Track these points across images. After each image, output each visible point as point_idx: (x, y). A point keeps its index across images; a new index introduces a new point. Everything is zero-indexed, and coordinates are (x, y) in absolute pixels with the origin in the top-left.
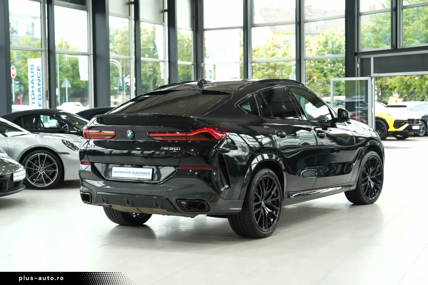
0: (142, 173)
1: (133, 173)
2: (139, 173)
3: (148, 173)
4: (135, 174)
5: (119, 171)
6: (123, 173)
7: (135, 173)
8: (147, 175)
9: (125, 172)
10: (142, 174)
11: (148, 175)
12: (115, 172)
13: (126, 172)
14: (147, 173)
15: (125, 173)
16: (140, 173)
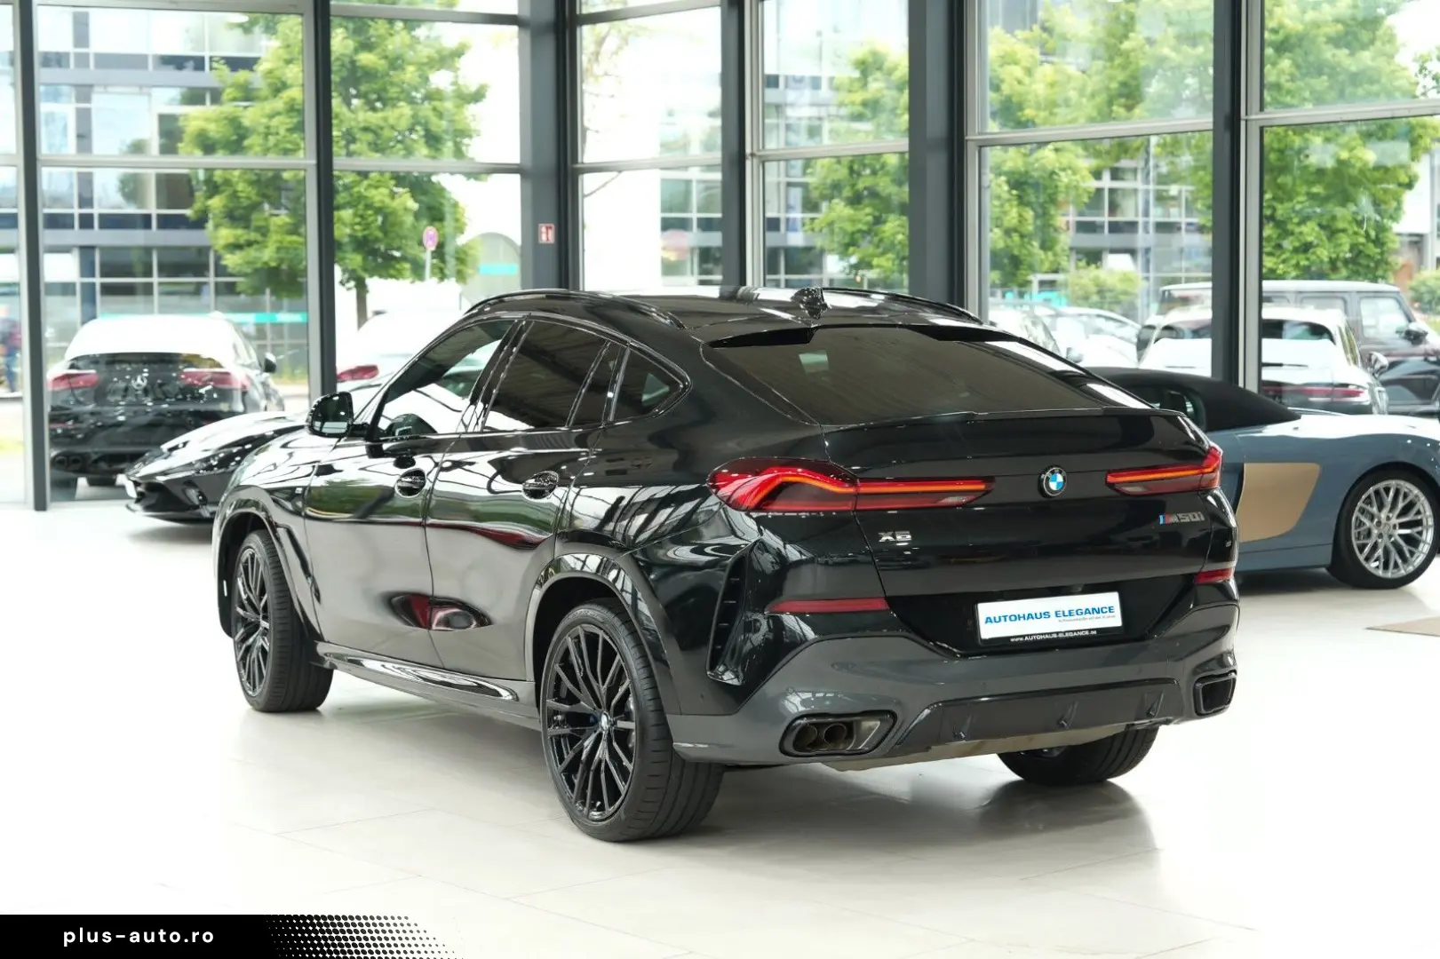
1: (1057, 614)
6: (1022, 619)
11: (1108, 613)
12: (988, 620)
13: (1034, 616)
15: (1030, 620)
16: (1082, 613)
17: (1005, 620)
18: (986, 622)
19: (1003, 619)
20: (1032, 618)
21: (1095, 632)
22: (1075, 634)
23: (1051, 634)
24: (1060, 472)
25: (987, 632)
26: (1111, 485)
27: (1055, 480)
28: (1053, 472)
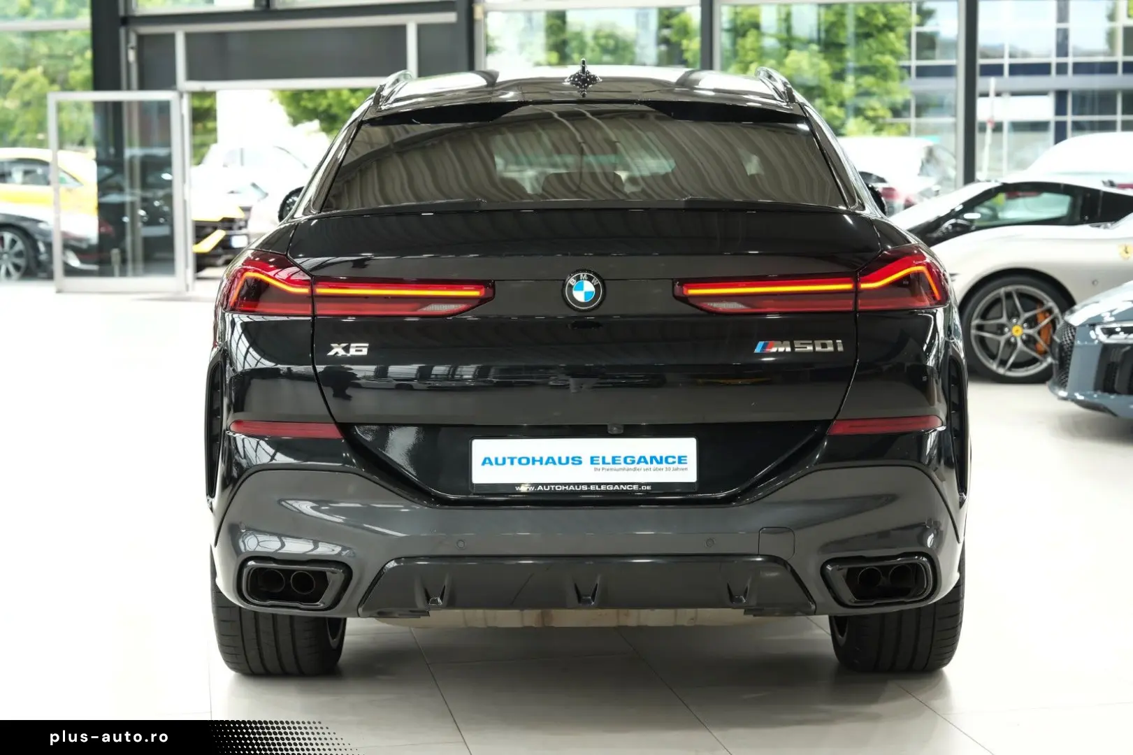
0: (642, 459)
1: (593, 460)
2: (628, 460)
3: (674, 457)
4: (606, 466)
5: (512, 459)
7: (604, 463)
8: (671, 466)
9: (551, 460)
10: (643, 465)
12: (487, 461)
13: (557, 460)
14: (670, 460)
15: (551, 466)
17: (512, 463)
18: (484, 463)
19: (508, 461)
20: (554, 463)
21: (649, 488)
22: (616, 487)
23: (578, 484)
24: (590, 279)
25: (481, 475)
26: (685, 300)
27: (581, 288)
28: (578, 279)
